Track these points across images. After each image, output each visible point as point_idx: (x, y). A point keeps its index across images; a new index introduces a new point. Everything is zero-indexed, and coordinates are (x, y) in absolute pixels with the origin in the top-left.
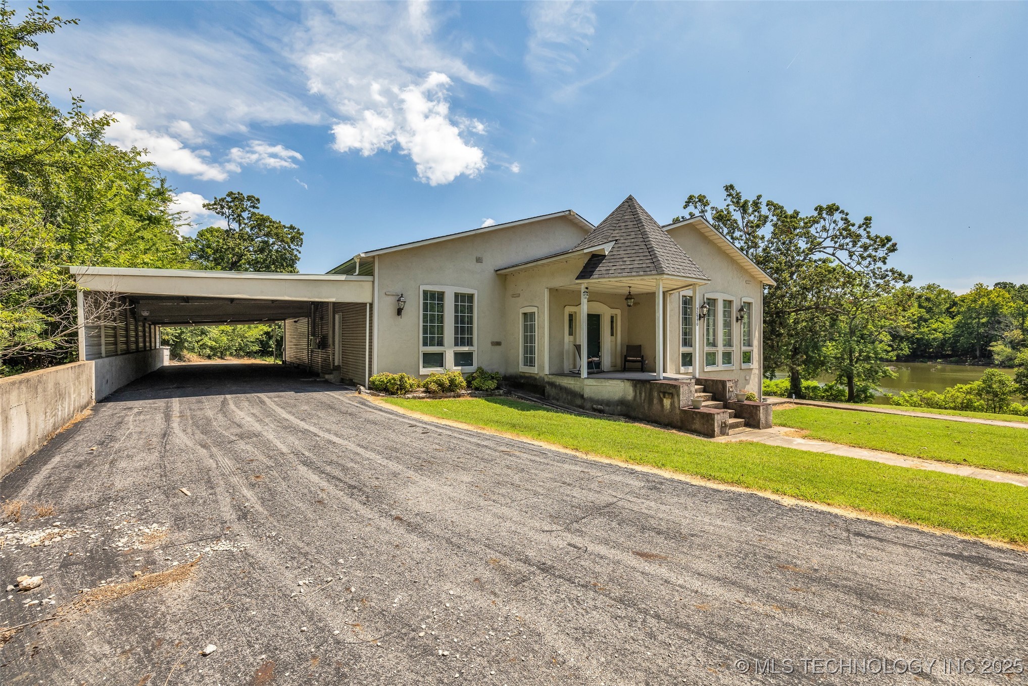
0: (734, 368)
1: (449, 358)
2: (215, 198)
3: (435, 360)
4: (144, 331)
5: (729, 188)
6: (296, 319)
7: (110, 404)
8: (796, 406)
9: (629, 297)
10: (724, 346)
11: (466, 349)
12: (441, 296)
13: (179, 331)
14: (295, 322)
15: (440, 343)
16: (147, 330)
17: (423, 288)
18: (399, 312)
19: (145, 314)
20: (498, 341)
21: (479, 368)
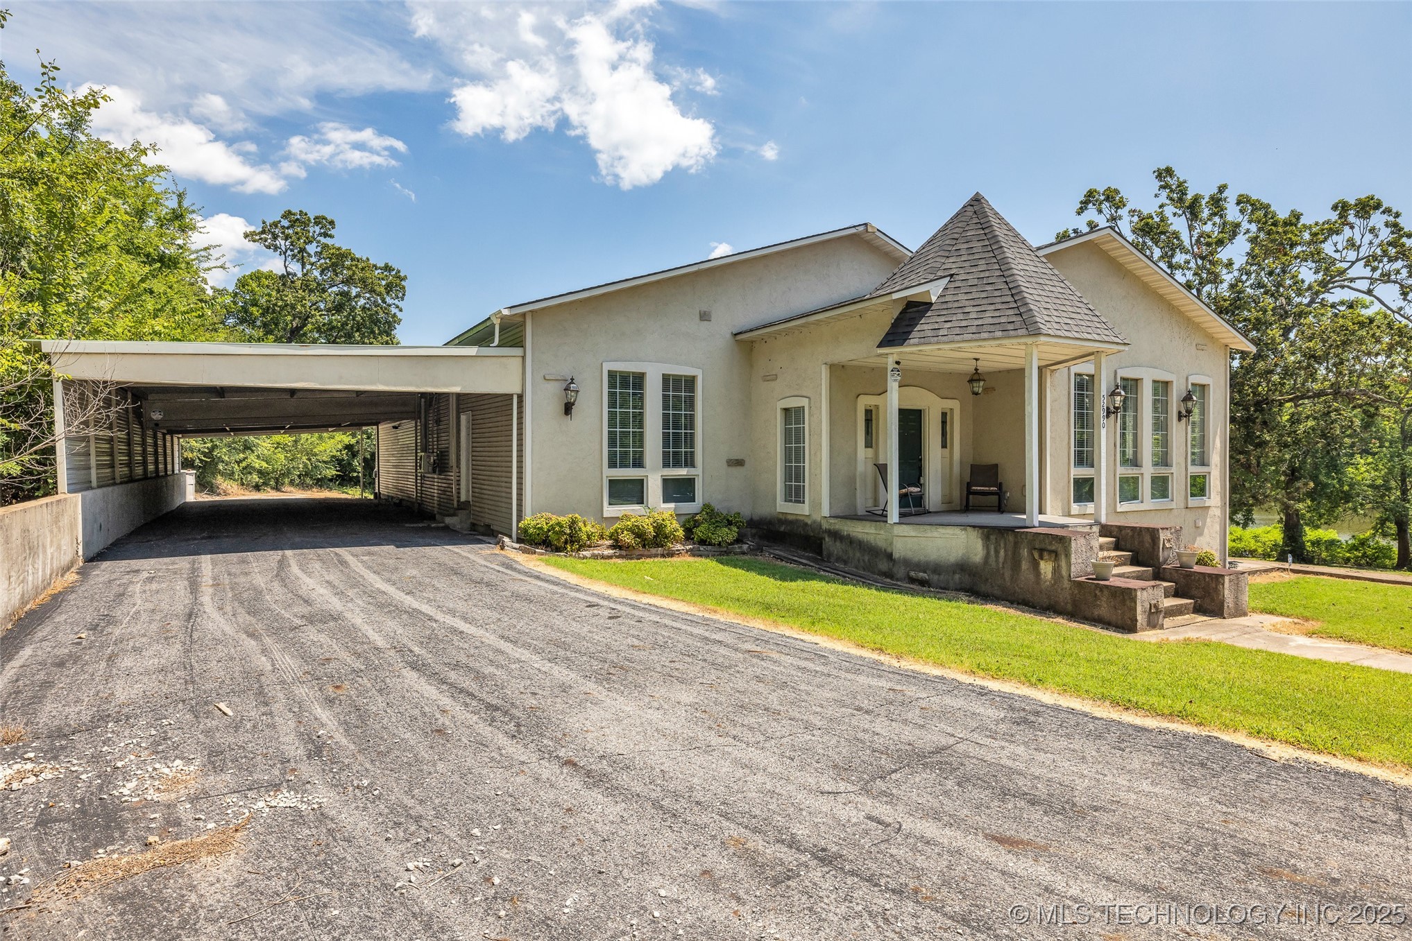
0: (1173, 505)
1: (654, 488)
2: (264, 223)
3: (629, 491)
4: (156, 445)
5: (1165, 174)
6: (396, 424)
7: (106, 565)
8: (1293, 576)
9: (976, 377)
10: (1156, 464)
11: (682, 472)
12: (638, 380)
13: (209, 445)
14: (395, 427)
15: (639, 463)
16: (160, 442)
17: (607, 367)
18: (568, 409)
19: (157, 416)
20: (739, 458)
21: (706, 507)
